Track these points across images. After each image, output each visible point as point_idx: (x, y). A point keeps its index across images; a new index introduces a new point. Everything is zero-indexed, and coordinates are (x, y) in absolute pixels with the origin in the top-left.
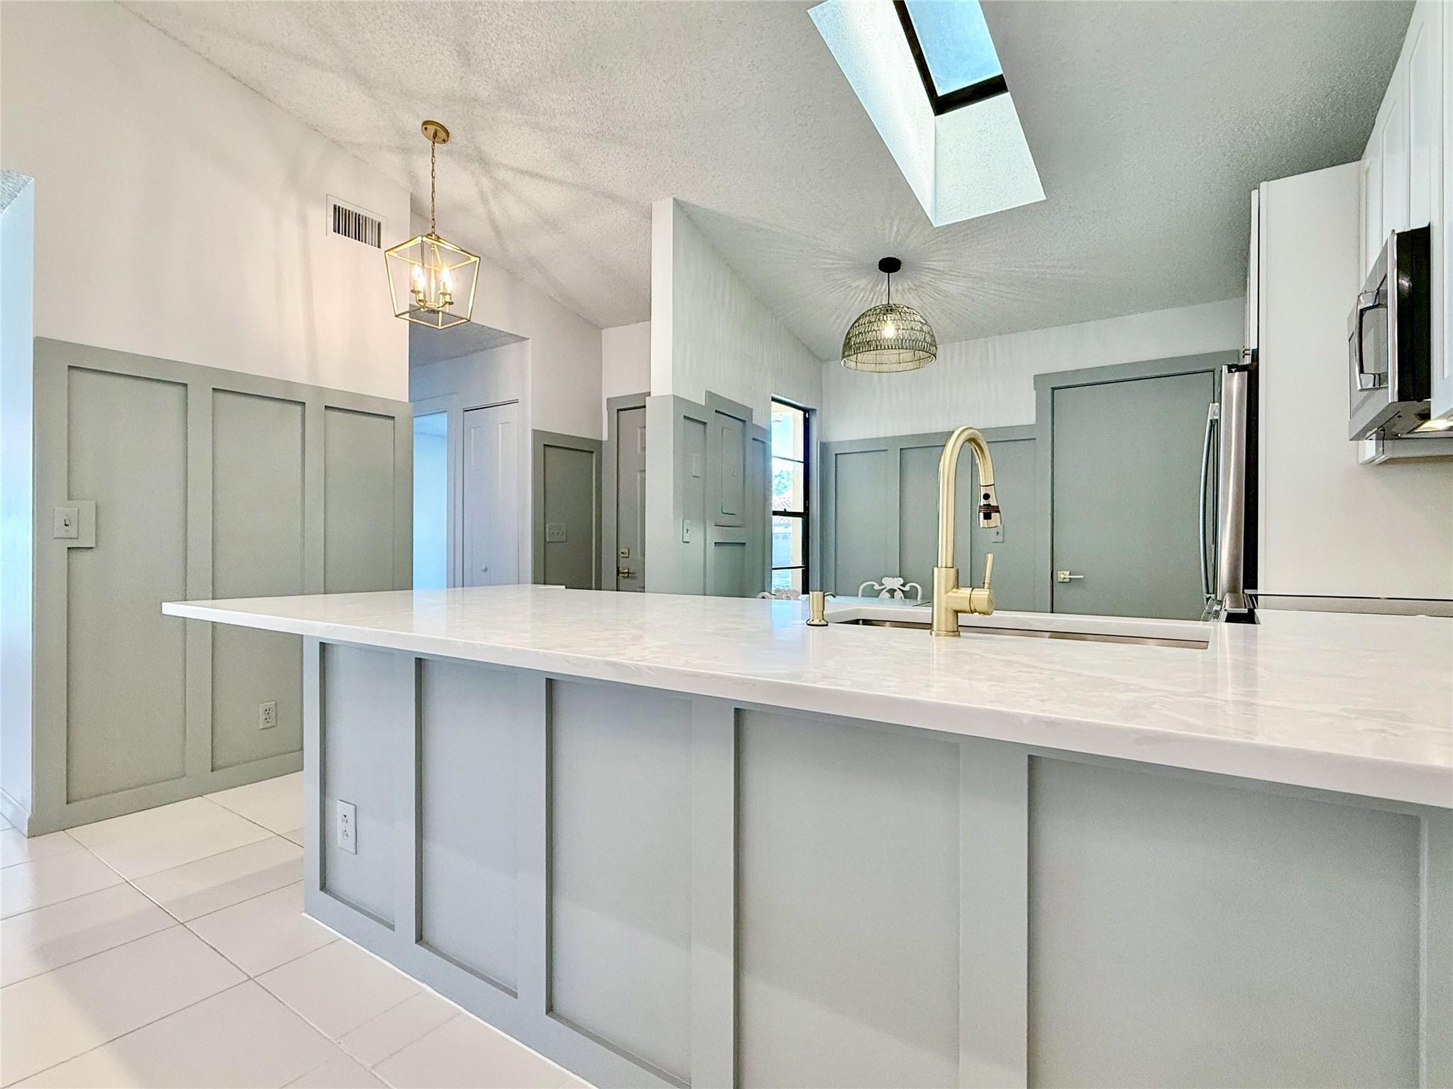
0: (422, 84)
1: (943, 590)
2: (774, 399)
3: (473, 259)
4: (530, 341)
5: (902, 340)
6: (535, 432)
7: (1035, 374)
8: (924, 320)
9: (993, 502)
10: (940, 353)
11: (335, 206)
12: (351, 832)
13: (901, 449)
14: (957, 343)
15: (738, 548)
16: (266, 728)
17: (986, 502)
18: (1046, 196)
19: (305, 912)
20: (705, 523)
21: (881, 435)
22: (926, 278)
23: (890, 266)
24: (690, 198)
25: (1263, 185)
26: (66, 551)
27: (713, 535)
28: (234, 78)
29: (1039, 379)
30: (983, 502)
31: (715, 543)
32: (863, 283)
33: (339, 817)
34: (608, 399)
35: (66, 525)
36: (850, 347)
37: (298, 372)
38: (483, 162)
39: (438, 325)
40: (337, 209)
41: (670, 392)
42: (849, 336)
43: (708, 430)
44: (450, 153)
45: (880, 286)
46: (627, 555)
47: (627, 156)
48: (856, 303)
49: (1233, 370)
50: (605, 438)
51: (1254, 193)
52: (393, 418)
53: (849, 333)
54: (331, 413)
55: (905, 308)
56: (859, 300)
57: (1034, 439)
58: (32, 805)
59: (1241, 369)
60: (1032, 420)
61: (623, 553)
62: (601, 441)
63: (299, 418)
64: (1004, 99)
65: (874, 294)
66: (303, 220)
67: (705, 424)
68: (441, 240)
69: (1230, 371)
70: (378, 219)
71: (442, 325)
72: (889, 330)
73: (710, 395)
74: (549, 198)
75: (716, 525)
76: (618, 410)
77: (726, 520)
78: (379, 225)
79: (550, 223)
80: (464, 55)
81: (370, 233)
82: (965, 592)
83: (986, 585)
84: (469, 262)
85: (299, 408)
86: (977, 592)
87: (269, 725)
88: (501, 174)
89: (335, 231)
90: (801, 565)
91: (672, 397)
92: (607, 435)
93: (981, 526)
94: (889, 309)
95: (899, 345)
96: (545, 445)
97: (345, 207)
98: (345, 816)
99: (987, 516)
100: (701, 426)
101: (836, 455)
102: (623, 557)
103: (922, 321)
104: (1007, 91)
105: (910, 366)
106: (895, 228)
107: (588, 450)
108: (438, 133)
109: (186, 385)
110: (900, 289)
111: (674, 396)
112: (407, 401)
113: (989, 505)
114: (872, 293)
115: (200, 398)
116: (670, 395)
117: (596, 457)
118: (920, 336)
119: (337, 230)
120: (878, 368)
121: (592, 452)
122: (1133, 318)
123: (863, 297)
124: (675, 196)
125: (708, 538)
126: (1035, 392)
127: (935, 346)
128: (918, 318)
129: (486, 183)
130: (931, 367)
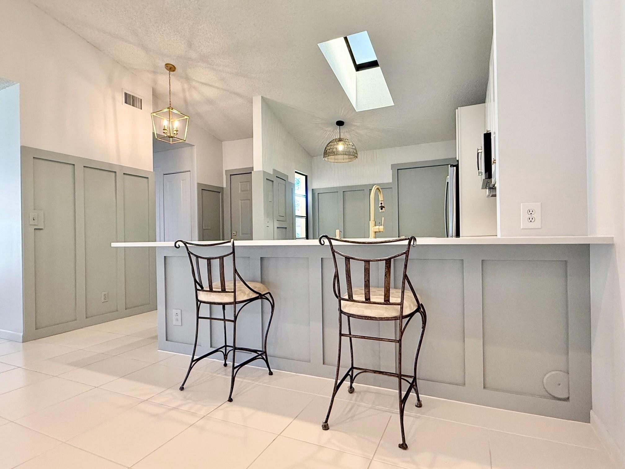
0: (169, 51)
1: (372, 227)
2: (296, 172)
3: (186, 117)
4: (195, 146)
5: (346, 152)
6: (199, 184)
7: (392, 164)
8: (353, 144)
9: (383, 205)
10: (359, 156)
11: (125, 93)
12: (180, 319)
13: (343, 192)
14: (363, 152)
15: (284, 230)
16: (105, 302)
17: (381, 205)
18: (394, 103)
19: (159, 350)
20: (273, 219)
21: (335, 186)
22: (353, 128)
23: (340, 123)
24: (268, 97)
25: (459, 108)
26: (34, 230)
27: (277, 224)
28: (88, 42)
29: (393, 166)
30: (380, 205)
31: (277, 227)
32: (329, 129)
33: (174, 314)
34: (226, 171)
35: (34, 220)
36: (326, 153)
37: (113, 160)
38: (188, 79)
39: (170, 142)
40: (126, 94)
41: (261, 170)
42: (326, 149)
43: (274, 183)
44: (174, 75)
45: (335, 131)
46: (235, 235)
47: (246, 81)
48: (326, 136)
49: (452, 166)
50: (225, 186)
51: (457, 110)
52: (148, 178)
53: (326, 148)
54: (125, 176)
55: (347, 140)
56: (328, 135)
57: (392, 188)
58: (23, 330)
59: (454, 166)
60: (391, 181)
61: (234, 234)
62: (223, 188)
63: (114, 178)
64: (378, 69)
65: (334, 133)
66: (114, 99)
67: (273, 181)
68: (173, 110)
69: (451, 167)
70: (140, 98)
71: (172, 142)
72: (341, 147)
73: (274, 170)
74: (210, 93)
75: (277, 220)
76: (230, 175)
77: (281, 219)
78: (141, 100)
79: (210, 102)
80: (190, 44)
81: (138, 104)
82: (377, 227)
83: (382, 225)
84: (184, 118)
85: (114, 174)
86: (380, 226)
87: (105, 301)
88: (194, 83)
89: (125, 103)
90: (305, 237)
91: (262, 172)
92: (225, 185)
93: (380, 211)
94: (340, 140)
95: (345, 153)
96: (202, 189)
97: (128, 93)
98: (177, 314)
99: (382, 209)
100: (271, 182)
101: (318, 193)
102: (234, 235)
103: (353, 145)
104: (379, 66)
105: (347, 160)
106: (343, 111)
107: (218, 191)
108: (171, 68)
109: (74, 165)
110: (344, 132)
111: (263, 171)
112: (152, 171)
113: (382, 206)
114: (333, 133)
115: (79, 169)
116: (261, 171)
117: (221, 194)
118: (352, 150)
119: (126, 102)
120: (336, 161)
121: (220, 192)
122: (423, 145)
123: (329, 134)
124: (262, 95)
125: (275, 225)
126: (391, 171)
127: (357, 154)
128: (351, 143)
129: (186, 86)
130: (356, 161)
